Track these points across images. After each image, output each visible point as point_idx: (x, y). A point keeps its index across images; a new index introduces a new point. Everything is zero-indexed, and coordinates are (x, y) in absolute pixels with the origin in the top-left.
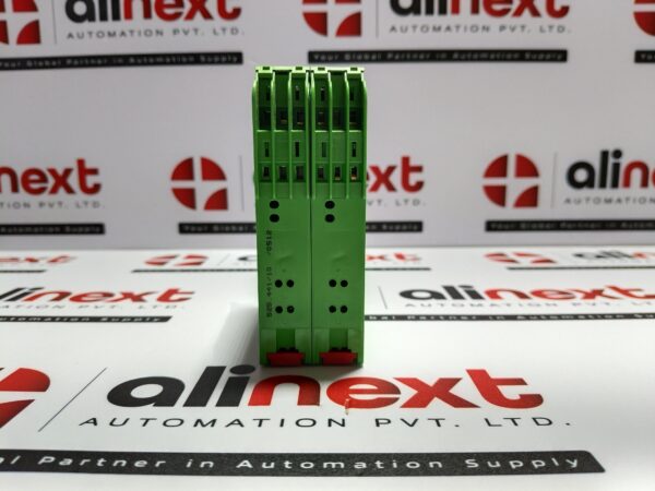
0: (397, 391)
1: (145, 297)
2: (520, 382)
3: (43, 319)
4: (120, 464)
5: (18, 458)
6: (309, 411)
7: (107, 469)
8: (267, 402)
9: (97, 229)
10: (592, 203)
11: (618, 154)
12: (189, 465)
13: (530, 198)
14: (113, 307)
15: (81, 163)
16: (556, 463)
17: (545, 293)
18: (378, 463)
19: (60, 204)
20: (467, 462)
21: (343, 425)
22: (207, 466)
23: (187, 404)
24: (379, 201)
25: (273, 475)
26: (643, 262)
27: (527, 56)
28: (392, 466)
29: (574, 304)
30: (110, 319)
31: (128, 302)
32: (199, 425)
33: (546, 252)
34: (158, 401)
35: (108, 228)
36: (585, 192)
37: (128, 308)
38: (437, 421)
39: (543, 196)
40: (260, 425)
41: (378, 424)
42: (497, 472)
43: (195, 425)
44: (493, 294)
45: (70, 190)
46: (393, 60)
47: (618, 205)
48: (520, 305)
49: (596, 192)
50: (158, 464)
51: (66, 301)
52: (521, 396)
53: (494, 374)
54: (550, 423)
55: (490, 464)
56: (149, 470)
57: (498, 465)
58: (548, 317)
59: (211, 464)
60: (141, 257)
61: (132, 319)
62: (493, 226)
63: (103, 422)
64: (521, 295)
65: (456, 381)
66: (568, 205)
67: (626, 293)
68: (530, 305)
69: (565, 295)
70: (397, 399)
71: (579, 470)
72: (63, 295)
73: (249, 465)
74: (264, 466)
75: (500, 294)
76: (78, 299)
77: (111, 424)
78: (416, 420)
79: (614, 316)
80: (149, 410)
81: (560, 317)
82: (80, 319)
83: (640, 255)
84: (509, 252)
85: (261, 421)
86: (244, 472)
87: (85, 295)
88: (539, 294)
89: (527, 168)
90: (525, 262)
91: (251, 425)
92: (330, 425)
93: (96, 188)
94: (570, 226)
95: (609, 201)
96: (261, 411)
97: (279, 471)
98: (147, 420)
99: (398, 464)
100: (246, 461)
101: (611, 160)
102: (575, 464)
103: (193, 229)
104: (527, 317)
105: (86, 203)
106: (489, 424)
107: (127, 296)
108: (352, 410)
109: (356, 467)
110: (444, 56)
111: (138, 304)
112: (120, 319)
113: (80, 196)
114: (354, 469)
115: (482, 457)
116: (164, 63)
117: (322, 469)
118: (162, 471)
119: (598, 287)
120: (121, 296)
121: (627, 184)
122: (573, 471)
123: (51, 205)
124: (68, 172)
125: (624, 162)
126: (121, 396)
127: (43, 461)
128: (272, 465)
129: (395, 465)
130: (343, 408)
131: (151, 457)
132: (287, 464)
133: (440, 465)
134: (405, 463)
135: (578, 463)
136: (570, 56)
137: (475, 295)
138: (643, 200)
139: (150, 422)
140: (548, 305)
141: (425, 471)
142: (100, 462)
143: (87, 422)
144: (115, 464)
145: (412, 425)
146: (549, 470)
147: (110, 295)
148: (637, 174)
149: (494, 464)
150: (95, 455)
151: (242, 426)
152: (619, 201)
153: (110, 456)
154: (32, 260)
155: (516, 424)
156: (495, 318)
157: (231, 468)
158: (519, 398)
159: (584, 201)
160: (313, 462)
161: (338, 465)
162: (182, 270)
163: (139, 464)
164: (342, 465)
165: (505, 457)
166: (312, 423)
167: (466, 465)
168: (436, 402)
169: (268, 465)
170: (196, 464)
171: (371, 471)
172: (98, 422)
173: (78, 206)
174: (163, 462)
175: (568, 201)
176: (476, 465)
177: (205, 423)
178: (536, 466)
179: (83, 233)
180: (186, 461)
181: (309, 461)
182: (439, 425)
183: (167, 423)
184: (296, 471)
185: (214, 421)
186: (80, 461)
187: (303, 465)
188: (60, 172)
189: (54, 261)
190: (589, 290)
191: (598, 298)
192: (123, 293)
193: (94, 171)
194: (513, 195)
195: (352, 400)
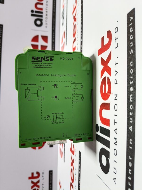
0: (105, 77)
1: (73, 159)
2: (103, 38)
4: (130, 172)
6: (112, 106)
7: (132, 176)
8: (108, 120)
9: (51, 173)
10: (47, 20)
11: (32, 11)
12: (131, 148)
13: (45, 38)
14: (75, 169)
15: (30, 178)
16: (131, 24)
17: (74, 33)
18: (131, 83)
19: (42, 185)
20: (130, 53)
21: (117, 95)
22: (131, 142)
23: (109, 147)
25: (135, 119)
26: (65, 5)
28: (132, 78)
29: (78, 24)
30: (80, 171)
31: (74, 164)
32: (116, 143)
33: (62, 34)
34: (108, 157)
35: (51, 169)
36: (44, 22)
37: (76, 164)
38: (116, 64)
39: (45, 34)
40: (117, 123)
41: (117, 84)
42: (134, 43)
43: (116, 145)
45: (38, 182)
47: (48, 12)
48: (78, 40)
49: (44, 18)
50: (130, 158)
51: (73, 184)
52: (107, 38)
53: (100, 47)
54: (117, 27)
55: (131, 46)
56: (133, 162)
57: (132, 43)
58: (82, 32)
59: (131, 140)
60: (60, 159)
61: (80, 163)
63: (115, 176)
64: (75, 40)
66: (47, 27)
67: (74, 9)
68: (78, 38)
69: (75, 27)
70: (108, 78)
71: (134, 16)
72: (71, 185)
73: (131, 127)
74: (131, 122)
75: (74, 47)
76: (73, 180)
77: (116, 173)
78: (115, 71)
79: (82, 11)
80: (111, 160)
81: (82, 28)
82: (79, 180)
83: (63, 6)
84: (61, 45)
85: (115, 122)
86: (134, 129)
87: (72, 178)
88: (74, 35)
89: (36, 39)
90: (64, 40)
91: (116, 126)
92: (117, 99)
93: (38, 173)
94: (54, 27)
95: (47, 15)
96: (112, 123)
97: (134, 117)
98: (114, 161)
99: (131, 76)
100: (130, 128)
101: (34, 13)
102: (132, 18)
104: (82, 38)
105: (43, 176)
106: (117, 47)
107: (72, 164)
108: (111, 92)
109: (132, 90)
111: (75, 161)
112: (80, 167)
113: (40, 178)
114: (133, 91)
115: (129, 48)
117: (133, 102)
118: (133, 157)
120: (72, 166)
121: (42, 9)
122: (134, 18)
123: (43, 187)
124: (32, 182)
125: (35, 9)
126: (106, 169)
128: (131, 119)
129: (132, 77)
131: (128, 161)
132: (131, 114)
133: (132, 62)
134: (131, 74)
135: (131, 17)
138: (47, 5)
139: (115, 160)
140: (78, 32)
141: (134, 67)
142: (130, 178)
143: (115, 182)
144: (130, 173)
145: (117, 72)
146: (134, 26)
147: (72, 170)
148: (39, 6)
149: (131, 44)
150: (127, 180)
151: (117, 129)
152: (47, 12)
153: (127, 175)
155: (117, 38)
156: (81, 48)
157: (132, 133)
158: (108, 38)
159: (46, 22)
160: (130, 105)
161: (132, 97)
162: (64, 146)
163: (130, 165)
164: (131, 95)
165: (129, 41)
166: (116, 106)
167: (132, 54)
168: (109, 65)
169: (131, 120)
170: (130, 145)
171: (134, 85)
172: (115, 178)
173: (43, 179)
174: (130, 157)
175: (46, 27)
176: (132, 50)
177: (116, 142)
178: (132, 30)
179: (52, 177)
180: (129, 148)
181: (130, 106)
182: (117, 63)
183: (116, 154)
184: (134, 111)
185: (115, 138)
186: (129, 185)
187: (131, 109)
188: (32, 185)
189: (61, 187)
190: (73, 20)
191: (76, 17)
192: (71, 166)
193: (33, 174)
194: (44, 44)
195: (108, 92)
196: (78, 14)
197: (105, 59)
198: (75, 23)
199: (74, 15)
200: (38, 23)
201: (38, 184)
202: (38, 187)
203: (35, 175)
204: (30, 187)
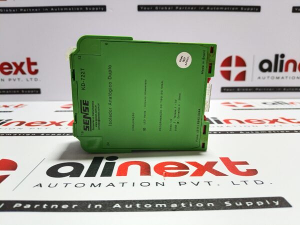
0: (187, 168)
1: (61, 124)
2: (245, 163)
3: (12, 135)
4: (54, 207)
5: (3, 205)
6: (146, 178)
7: (48, 210)
8: (125, 174)
9: (37, 91)
10: (271, 79)
11: (283, 56)
12: (89, 207)
13: (242, 76)
14: (47, 128)
15: (28, 59)
16: (268, 203)
17: (251, 121)
18: (183, 205)
19: (19, 79)
20: (226, 203)
21: (163, 185)
22: (98, 207)
23: (86, 176)
25: (132, 211)
26: (294, 107)
27: (242, 9)
28: (189, 206)
29: (266, 126)
30: (45, 135)
31: (54, 126)
32: (93, 186)
33: (249, 102)
34: (72, 174)
35: (42, 91)
36: (267, 74)
37: (54, 129)
38: (209, 182)
39: (248, 76)
40: (123, 186)
41: (180, 185)
42: (240, 208)
43: (91, 186)
44: (227, 121)
45: (23, 73)
46: (178, 10)
47: (282, 80)
48: (241, 126)
49: (272, 74)
50: (74, 206)
51: (23, 125)
52: (247, 170)
53: (233, 159)
54: (263, 183)
55: (236, 204)
56: (69, 210)
57: (241, 204)
58: (254, 132)
59: (100, 206)
61: (56, 134)
62: (224, 89)
63: (45, 185)
64: (241, 122)
65: (215, 163)
66: (259, 80)
67: (288, 120)
68: (245, 126)
69: (261, 122)
70: (188, 172)
71: (280, 206)
72: (22, 123)
73: (119, 206)
74: (127, 206)
75: (230, 121)
76: (29, 125)
77: (49, 186)
78: (198, 182)
79: (285, 132)
80: (67, 179)
81: (260, 132)
82: (31, 135)
83: (292, 103)
85: (123, 183)
86: (117, 210)
87: (32, 123)
88: (248, 121)
89: (241, 62)
90: (240, 106)
91: (118, 186)
92: (157, 185)
93: (36, 72)
94: (260, 90)
95: (278, 78)
96: (122, 179)
97: (134, 209)
98: (67, 184)
99: (193, 205)
100: (117, 204)
101: (280, 59)
102: (277, 203)
104: (245, 132)
105: (31, 79)
106: (234, 184)
107: (53, 123)
108: (167, 178)
109: (172, 206)
110: (202, 8)
111: (59, 127)
112: (50, 134)
113: (28, 75)
114: (171, 207)
115: (232, 201)
116: (68, 11)
117: (156, 208)
118: (76, 210)
119: (275, 118)
120: (50, 123)
121: (287, 70)
122: (277, 207)
123: (15, 80)
124: (22, 64)
125: (286, 60)
127: (15, 206)
128: (131, 206)
129: (191, 205)
131: (70, 203)
132: (138, 205)
133: (213, 205)
134: (196, 204)
135: (279, 202)
136: (262, 9)
137: (219, 122)
138: (293, 78)
140: (253, 126)
141: (206, 208)
142: (45, 206)
143: (37, 186)
144: (52, 207)
145: (197, 185)
146: (265, 206)
147: (45, 123)
148: (291, 65)
149: (238, 204)
150: (42, 203)
151: (114, 186)
152: (283, 78)
153: (50, 203)
154: (6, 106)
155: (247, 184)
156: (229, 132)
157: (110, 208)
158: (246, 171)
159: (267, 78)
160: (151, 204)
161: (163, 206)
163: (64, 207)
164: (165, 206)
165: (244, 200)
166: (148, 184)
167: (225, 205)
168: (207, 173)
169: (129, 206)
170: (93, 206)
171: (179, 209)
172: (42, 185)
173: (27, 80)
174: (76, 205)
175: (259, 78)
176: (230, 205)
177: (95, 185)
178: (259, 205)
179: (30, 93)
180: (88, 205)
181: (149, 203)
182: (210, 185)
183: (77, 186)
184: (143, 209)
185: (100, 184)
186: (34, 206)
187: (146, 206)
188: (18, 64)
189: (17, 107)
190: (271, 119)
192: (51, 122)
193: (35, 64)
194: (233, 75)
195: (166, 173)
196: (281, 126)
197: (215, 168)
198: (268, 122)
199: (279, 121)
200: (266, 66)
201: (19, 73)
202: (16, 73)
203: (33, 68)
204: (14, 61)
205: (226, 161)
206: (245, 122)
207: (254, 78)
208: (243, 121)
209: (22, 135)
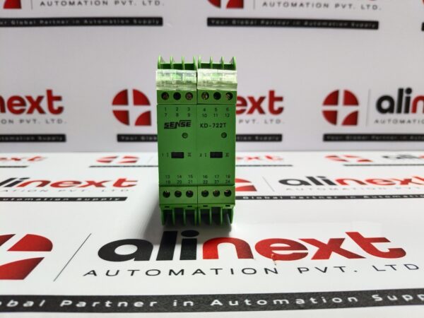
0: (305, 248)
1: (103, 184)
2: (384, 240)
3: (35, 199)
4: (123, 305)
5: (43, 302)
6: (246, 262)
7: (114, 309)
8: (216, 256)
9: (61, 138)
10: (392, 123)
11: (409, 91)
12: (175, 304)
13: (352, 119)
14: (83, 191)
15: (49, 92)
17: (375, 181)
18: (312, 300)
19: (35, 120)
20: (374, 296)
21: (276, 273)
22: (188, 305)
23: (159, 258)
24: (254, 121)
27: (353, 25)
28: (322, 301)
29: (397, 188)
31: (93, 187)
32: (172, 274)
33: (364, 155)
34: (137, 257)
35: (68, 138)
36: (388, 116)
37: (93, 192)
38: (340, 268)
39: (361, 119)
40: (217, 273)
41: (301, 272)
42: (396, 303)
43: (170, 274)
44: (341, 182)
45: (41, 111)
46: (264, 25)
47: (409, 124)
48: (362, 189)
49: (395, 116)
50: (152, 304)
51: (48, 187)
52: (390, 249)
53: (366, 235)
54: (417, 268)
55: (389, 298)
57: (395, 298)
58: (384, 197)
59: (192, 303)
60: (94, 158)
62: (328, 137)
63: (101, 273)
64: (360, 183)
65: (341, 241)
66: (377, 124)
68: (368, 188)
69: (389, 183)
70: (306, 254)
72: (44, 183)
73: (220, 304)
74: (231, 303)
75: (345, 181)
76: (56, 185)
77: (107, 274)
78: (326, 268)
80: (132, 264)
81: (391, 197)
82: (62, 199)
84: (341, 154)
85: (216, 270)
86: (217, 309)
87: (61, 183)
88: (371, 181)
89: (351, 99)
90: (353, 161)
92: (267, 273)
93: (60, 110)
94: (377, 138)
95: (403, 122)
96: (212, 263)
97: (242, 308)
98: (133, 271)
99: (326, 300)
100: (217, 301)
101: (405, 95)
103: (127, 138)
104: (371, 197)
105: (53, 120)
106: (377, 270)
107: (91, 183)
108: (278, 262)
109: (297, 302)
110: (298, 23)
111: (101, 189)
113: (49, 115)
114: (296, 304)
116: (108, 24)
117: (274, 305)
118: (156, 309)
119: (408, 177)
120: (87, 184)
121: (414, 111)
123: (28, 122)
124: (40, 98)
125: (413, 96)
126: (108, 252)
127: (63, 304)
128: (237, 303)
129: (324, 301)
130: (271, 260)
131: (145, 299)
132: (247, 302)
133: (356, 300)
134: (331, 299)
136: (380, 26)
137: (330, 183)
139: (135, 272)
140: (380, 188)
141: (346, 305)
142: (108, 304)
143: (89, 273)
144: (119, 305)
145: (325, 272)
147: (79, 183)
148: (421, 105)
149: (392, 297)
150: (103, 299)
151: (204, 274)
152: (409, 122)
154: (16, 159)
155: (395, 269)
156: (349, 197)
157: (207, 306)
158: (389, 251)
159: (387, 122)
160: (265, 300)
161: (284, 302)
162: (125, 166)
163: (138, 304)
164: (287, 302)
165: (399, 293)
166: (253, 272)
167: (374, 299)
169: (233, 303)
170: (180, 303)
171: (308, 306)
172: (97, 273)
173: (47, 122)
174: (155, 302)
175: (377, 121)
176: (380, 299)
177: (176, 272)
179: (51, 141)
180: (173, 302)
181: (263, 299)
182: (343, 271)
183: (149, 273)
184: (254, 307)
185: (182, 271)
186: (92, 303)
187: (258, 302)
188: (35, 98)
189: (32, 160)
190: (402, 179)
191: (410, 184)
192: (88, 182)
193: (59, 98)
194: (341, 117)
195: (276, 255)
196: (418, 188)
197: (343, 246)
198: (398, 183)
199: (413, 181)
200: (386, 105)
201: (36, 111)
202: (30, 111)
203: (56, 105)
204: (28, 94)
205: (356, 236)
206: (366, 183)
207: (370, 121)
208: (363, 181)
209: (49, 199)
